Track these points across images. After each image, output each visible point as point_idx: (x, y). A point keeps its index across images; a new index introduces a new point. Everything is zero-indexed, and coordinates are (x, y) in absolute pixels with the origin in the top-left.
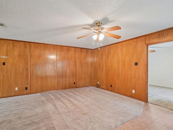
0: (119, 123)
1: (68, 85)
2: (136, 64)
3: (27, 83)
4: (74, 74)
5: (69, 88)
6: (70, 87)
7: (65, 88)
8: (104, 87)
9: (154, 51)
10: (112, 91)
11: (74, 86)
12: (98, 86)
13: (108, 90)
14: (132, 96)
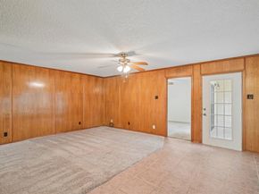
0: (145, 155)
1: (70, 126)
2: (157, 97)
3: (8, 127)
4: (79, 111)
5: (72, 130)
6: (74, 129)
7: (66, 130)
8: (120, 125)
9: (172, 84)
10: (129, 129)
11: (80, 127)
12: (112, 125)
13: (124, 128)
14: (152, 132)
